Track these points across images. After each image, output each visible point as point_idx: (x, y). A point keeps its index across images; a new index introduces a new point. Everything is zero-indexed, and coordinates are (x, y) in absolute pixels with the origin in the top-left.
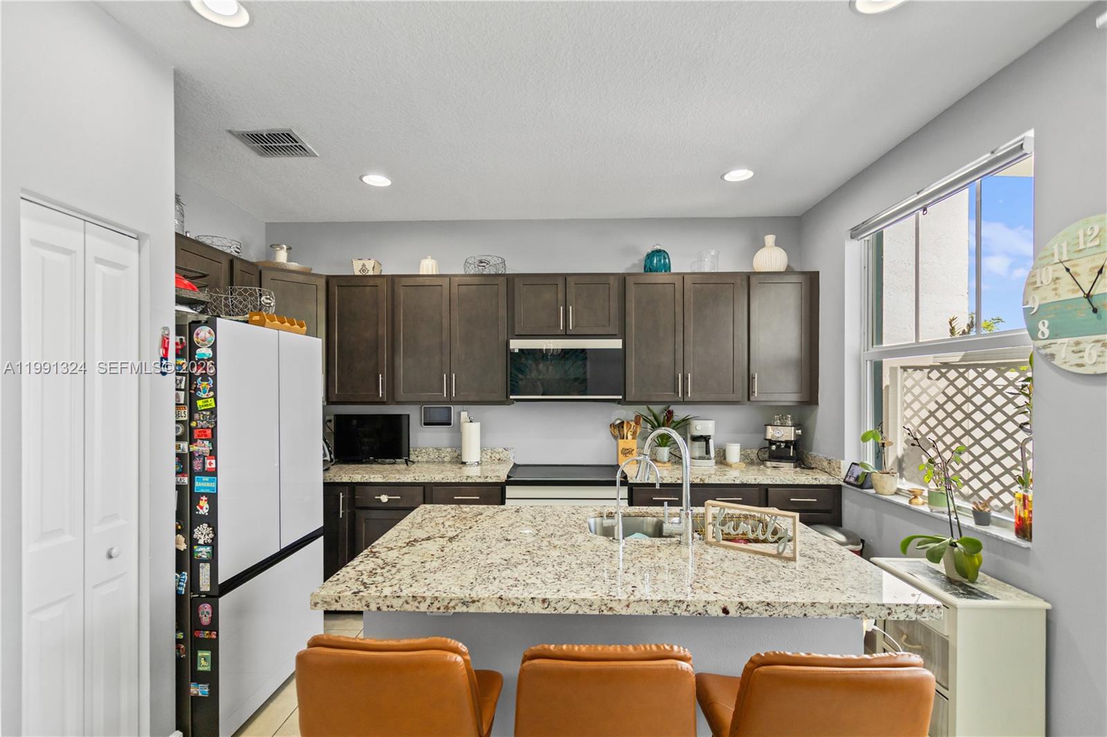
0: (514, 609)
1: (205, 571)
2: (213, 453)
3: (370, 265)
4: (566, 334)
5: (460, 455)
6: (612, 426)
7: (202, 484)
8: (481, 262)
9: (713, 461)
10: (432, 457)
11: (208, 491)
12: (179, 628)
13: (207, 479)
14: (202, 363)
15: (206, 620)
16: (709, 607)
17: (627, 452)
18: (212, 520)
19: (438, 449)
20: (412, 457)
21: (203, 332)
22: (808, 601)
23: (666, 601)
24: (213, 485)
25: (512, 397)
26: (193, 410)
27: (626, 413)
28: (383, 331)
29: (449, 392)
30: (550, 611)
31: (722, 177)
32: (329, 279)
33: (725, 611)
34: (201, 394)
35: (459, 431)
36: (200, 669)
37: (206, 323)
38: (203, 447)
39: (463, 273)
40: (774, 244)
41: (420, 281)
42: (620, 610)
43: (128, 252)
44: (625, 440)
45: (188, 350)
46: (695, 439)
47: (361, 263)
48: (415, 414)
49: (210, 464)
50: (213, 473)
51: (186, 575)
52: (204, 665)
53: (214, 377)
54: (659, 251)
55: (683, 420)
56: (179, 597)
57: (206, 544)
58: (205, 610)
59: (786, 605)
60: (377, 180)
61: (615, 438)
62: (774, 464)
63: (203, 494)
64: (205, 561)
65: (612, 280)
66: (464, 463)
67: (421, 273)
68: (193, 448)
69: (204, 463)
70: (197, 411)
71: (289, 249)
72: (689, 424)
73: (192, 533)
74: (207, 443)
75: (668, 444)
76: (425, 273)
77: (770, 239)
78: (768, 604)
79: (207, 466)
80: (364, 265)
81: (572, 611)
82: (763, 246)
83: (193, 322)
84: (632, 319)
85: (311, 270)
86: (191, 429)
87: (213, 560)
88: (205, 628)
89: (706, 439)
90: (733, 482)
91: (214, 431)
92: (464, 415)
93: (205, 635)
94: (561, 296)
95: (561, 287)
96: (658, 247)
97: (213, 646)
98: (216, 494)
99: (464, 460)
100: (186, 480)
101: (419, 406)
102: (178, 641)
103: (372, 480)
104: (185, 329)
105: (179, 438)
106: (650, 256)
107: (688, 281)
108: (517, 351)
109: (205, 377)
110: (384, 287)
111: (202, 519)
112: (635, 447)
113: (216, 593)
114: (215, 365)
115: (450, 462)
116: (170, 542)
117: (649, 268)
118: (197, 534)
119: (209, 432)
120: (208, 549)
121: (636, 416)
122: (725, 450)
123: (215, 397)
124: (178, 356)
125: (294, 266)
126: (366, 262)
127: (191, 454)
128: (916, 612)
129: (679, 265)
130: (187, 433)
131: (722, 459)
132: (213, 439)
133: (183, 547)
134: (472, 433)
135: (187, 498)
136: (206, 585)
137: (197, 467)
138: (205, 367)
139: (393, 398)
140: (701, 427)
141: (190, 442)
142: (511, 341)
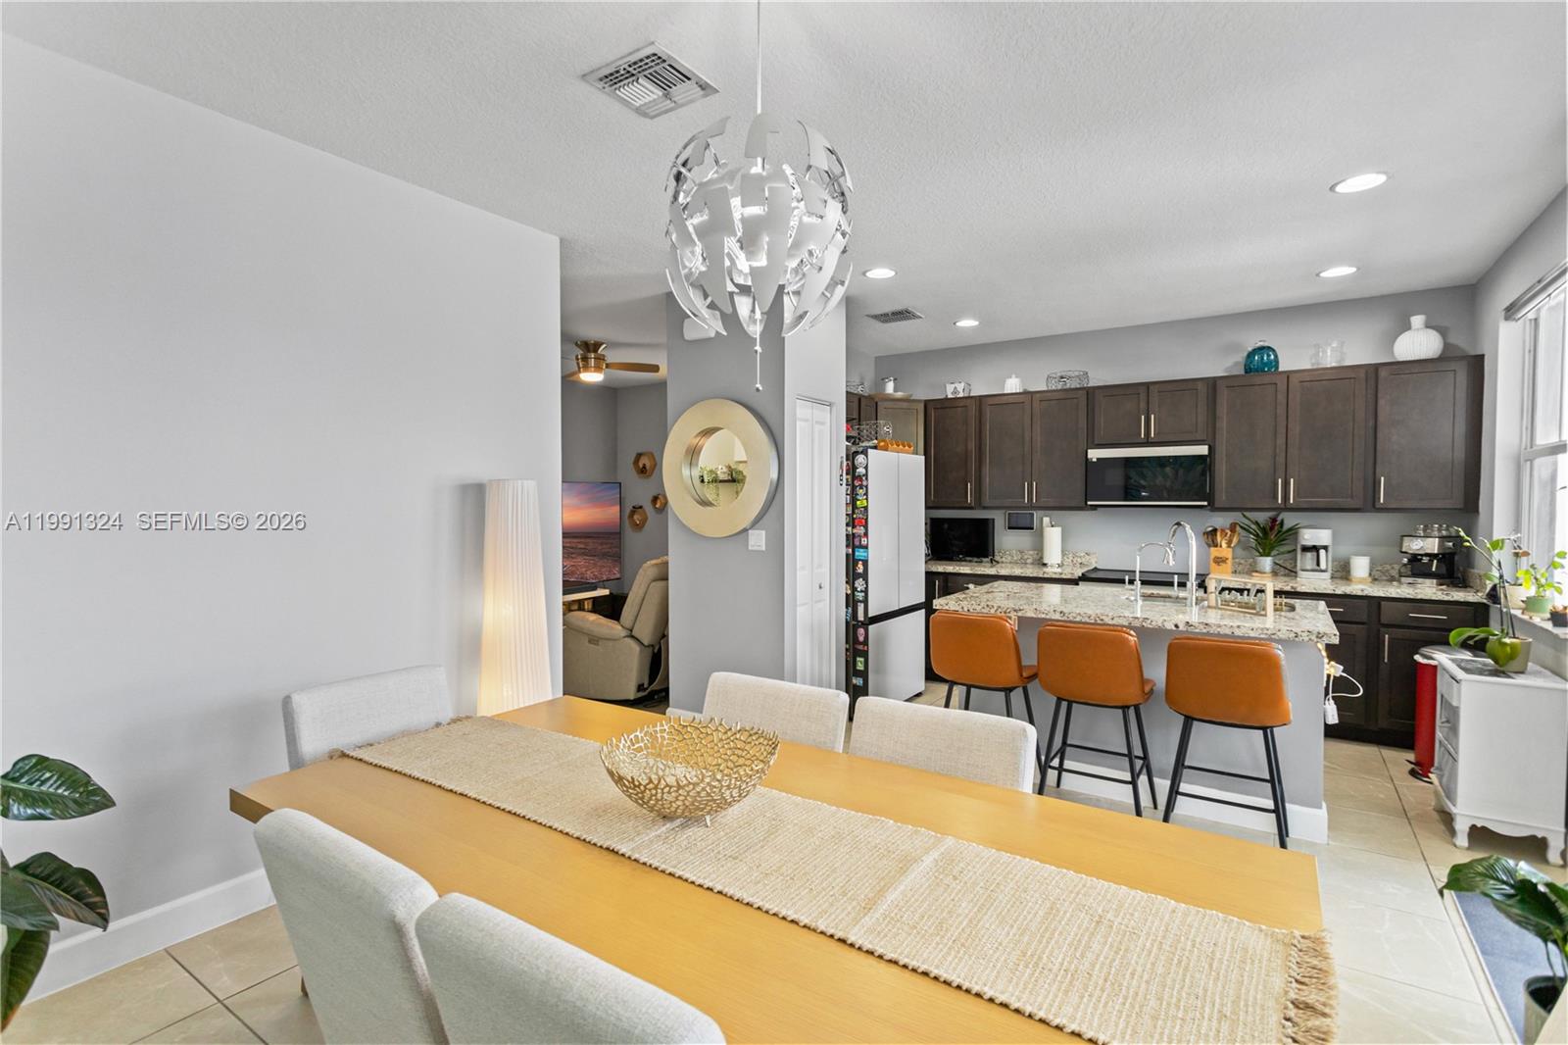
0: (1043, 616)
1: (861, 608)
2: (866, 535)
3: (960, 387)
4: (1148, 442)
5: (1042, 558)
6: (1206, 534)
7: (859, 554)
8: (1062, 378)
10: (1015, 558)
11: (863, 558)
12: (847, 642)
13: (862, 550)
14: (860, 478)
15: (861, 639)
16: (1165, 624)
17: (1219, 561)
18: (865, 576)
19: (1022, 551)
20: (997, 558)
21: (860, 459)
23: (1137, 618)
24: (865, 554)
25: (1089, 503)
26: (854, 507)
27: (1221, 520)
28: (972, 446)
29: (1031, 499)
30: (1065, 618)
31: (1318, 275)
32: (927, 403)
33: (1176, 626)
34: (858, 497)
35: (1040, 535)
36: (858, 668)
37: (862, 453)
38: (860, 530)
39: (1045, 389)
40: (1423, 326)
41: (1004, 400)
42: (1108, 620)
43: (823, 414)
44: (1218, 548)
45: (852, 469)
46: (1305, 549)
47: (953, 386)
48: (999, 519)
49: (864, 541)
50: (866, 547)
51: (850, 609)
52: (860, 667)
53: (867, 487)
54: (1262, 348)
55: (1290, 530)
56: (847, 623)
57: (862, 591)
58: (861, 631)
59: (1220, 626)
60: (967, 323)
61: (1209, 546)
62: (1410, 580)
63: (860, 560)
64: (861, 602)
65: (1200, 386)
66: (1045, 565)
67: (1006, 392)
68: (855, 531)
69: (860, 541)
70: (857, 508)
71: (895, 380)
72: (1296, 533)
73: (854, 583)
74: (862, 528)
75: (1272, 554)
76: (1009, 392)
77: (1417, 321)
78: (1207, 624)
79: (863, 543)
80: (955, 388)
81: (1078, 619)
82: (1407, 327)
83: (855, 452)
84: (1223, 424)
85: (911, 395)
86: (854, 519)
87: (866, 601)
88: (861, 643)
89: (1315, 549)
90: (1332, 592)
91: (866, 520)
92: (1046, 520)
93: (861, 647)
94: (1143, 405)
95: (1143, 396)
96: (1262, 344)
97: (865, 654)
98: (867, 560)
99: (1045, 562)
100: (850, 550)
101: (1004, 511)
102: (847, 650)
103: (962, 572)
104: (851, 456)
105: (847, 525)
106: (1251, 355)
107: (1294, 380)
108: (1094, 460)
109: (861, 487)
110: (973, 411)
111: (859, 576)
112: (1230, 556)
113: (867, 622)
114: (867, 479)
115: (1032, 564)
116: (844, 589)
117: (1248, 370)
118: (856, 585)
119: (863, 521)
120: (863, 594)
121: (1230, 523)
123: (867, 499)
124: (847, 474)
125: (899, 394)
126: (956, 385)
127: (853, 534)
128: (1317, 637)
129: (1292, 360)
130: (852, 522)
131: (1343, 571)
132: (866, 526)
133: (849, 592)
134: (1053, 536)
135: (851, 562)
136: (861, 618)
137: (857, 543)
138: (861, 480)
139: (980, 504)
140: (1309, 537)
141: (854, 527)
142: (1089, 451)
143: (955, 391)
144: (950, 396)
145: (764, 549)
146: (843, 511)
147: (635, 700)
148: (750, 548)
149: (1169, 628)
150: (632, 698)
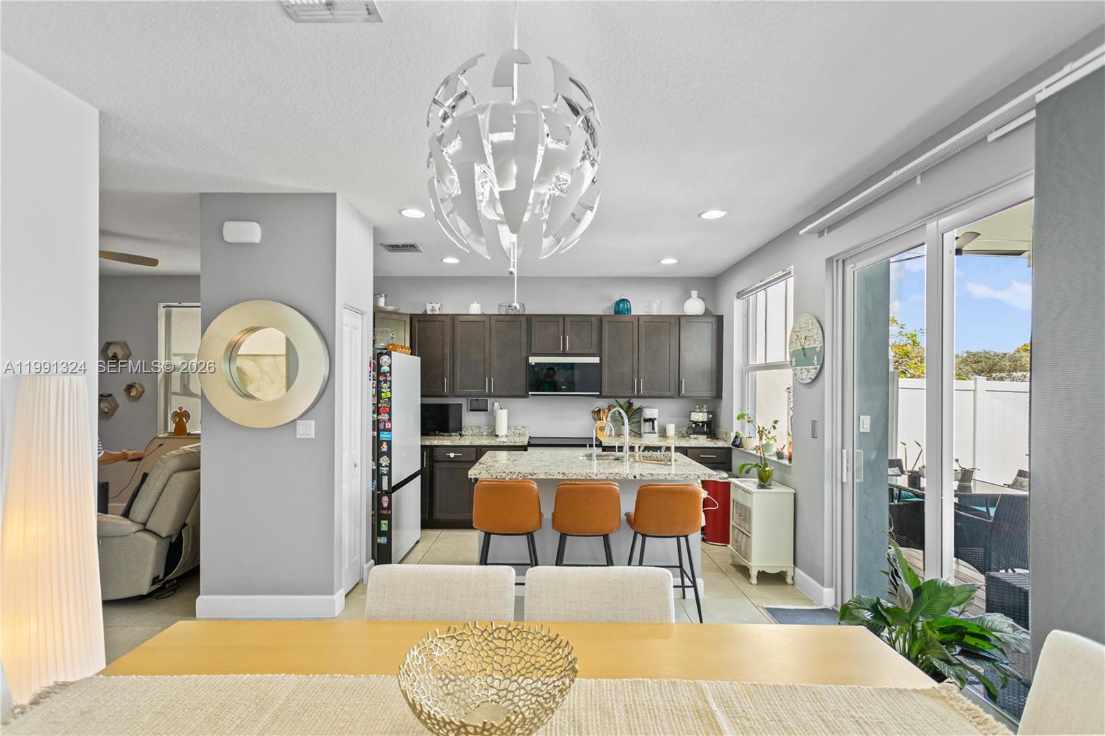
0: (551, 477)
1: (385, 480)
2: (390, 420)
3: (437, 306)
4: (565, 354)
5: (494, 431)
6: (594, 412)
7: (384, 436)
9: (657, 435)
10: (475, 432)
11: (387, 439)
12: (373, 510)
13: (386, 433)
14: (384, 374)
15: (385, 505)
16: (628, 476)
17: (602, 429)
18: (389, 454)
19: (479, 427)
20: (463, 433)
21: (385, 359)
22: (667, 473)
23: (612, 474)
24: (389, 436)
25: (530, 393)
26: (379, 398)
27: (602, 404)
28: (447, 351)
29: (490, 390)
30: (566, 477)
31: (659, 262)
32: (412, 316)
33: (635, 477)
34: (383, 390)
35: (493, 418)
36: (382, 529)
37: (386, 354)
38: (385, 417)
39: (498, 313)
40: (696, 297)
41: (471, 318)
42: (594, 477)
44: (601, 421)
45: (377, 367)
46: (646, 420)
47: (432, 305)
48: (465, 404)
49: (388, 426)
50: (390, 430)
51: (375, 482)
52: (384, 528)
53: (390, 382)
54: (623, 300)
55: (638, 409)
56: (373, 493)
57: (386, 466)
58: (385, 499)
59: (659, 475)
60: (451, 260)
61: (595, 420)
62: (695, 436)
63: (384, 441)
64: (385, 475)
65: (593, 319)
66: (497, 436)
67: (470, 313)
68: (380, 417)
69: (385, 425)
70: (382, 399)
71: (386, 296)
72: (641, 411)
73: (378, 460)
74: (386, 415)
76: (473, 313)
77: (694, 293)
79: (387, 427)
80: (433, 307)
81: (574, 477)
82: (690, 297)
83: (379, 353)
84: (606, 344)
85: (398, 310)
86: (378, 408)
87: (389, 474)
88: (385, 509)
89: (652, 420)
91: (390, 409)
92: (496, 404)
93: (385, 512)
94: (561, 330)
95: (561, 323)
96: (624, 297)
97: (389, 518)
98: (391, 441)
99: (497, 434)
100: (376, 434)
101: (468, 399)
102: (373, 515)
103: (444, 444)
104: (378, 355)
105: (374, 412)
106: (618, 303)
107: (641, 320)
108: (533, 364)
109: (385, 382)
110: (448, 322)
111: (384, 454)
113: (391, 491)
114: (390, 375)
115: (487, 435)
116: (371, 465)
117: (617, 312)
118: (381, 461)
119: (388, 409)
120: (387, 468)
121: (609, 406)
122: (665, 429)
123: (391, 391)
124: (374, 371)
125: (390, 308)
126: (434, 305)
127: (378, 420)
129: (637, 309)
130: (377, 410)
131: (663, 433)
132: (390, 413)
134: (502, 416)
135: (377, 442)
136: (385, 487)
137: (381, 427)
138: (386, 376)
139: (453, 393)
140: (649, 413)
141: (379, 414)
142: (530, 358)
143: (433, 309)
144: (429, 312)
145: (313, 437)
146: (370, 401)
147: (148, 594)
148: (298, 436)
149: (630, 478)
150: (145, 593)
